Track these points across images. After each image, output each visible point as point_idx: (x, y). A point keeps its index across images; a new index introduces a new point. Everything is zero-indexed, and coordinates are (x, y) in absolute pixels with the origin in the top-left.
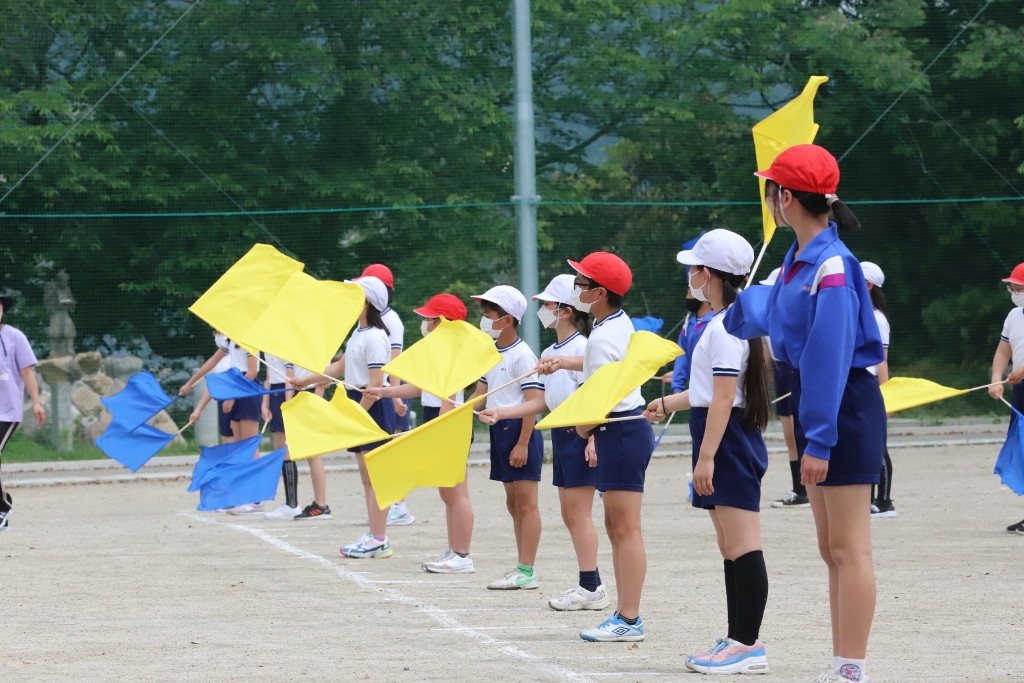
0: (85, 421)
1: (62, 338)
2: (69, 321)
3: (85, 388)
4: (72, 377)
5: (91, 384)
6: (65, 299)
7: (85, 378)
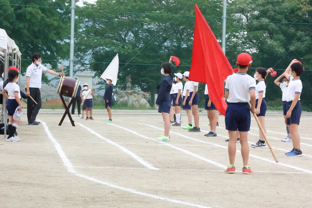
0: (133, 103)
1: (129, 87)
2: (130, 84)
3: (133, 96)
4: (131, 94)
5: (134, 96)
6: (130, 80)
7: (133, 94)
